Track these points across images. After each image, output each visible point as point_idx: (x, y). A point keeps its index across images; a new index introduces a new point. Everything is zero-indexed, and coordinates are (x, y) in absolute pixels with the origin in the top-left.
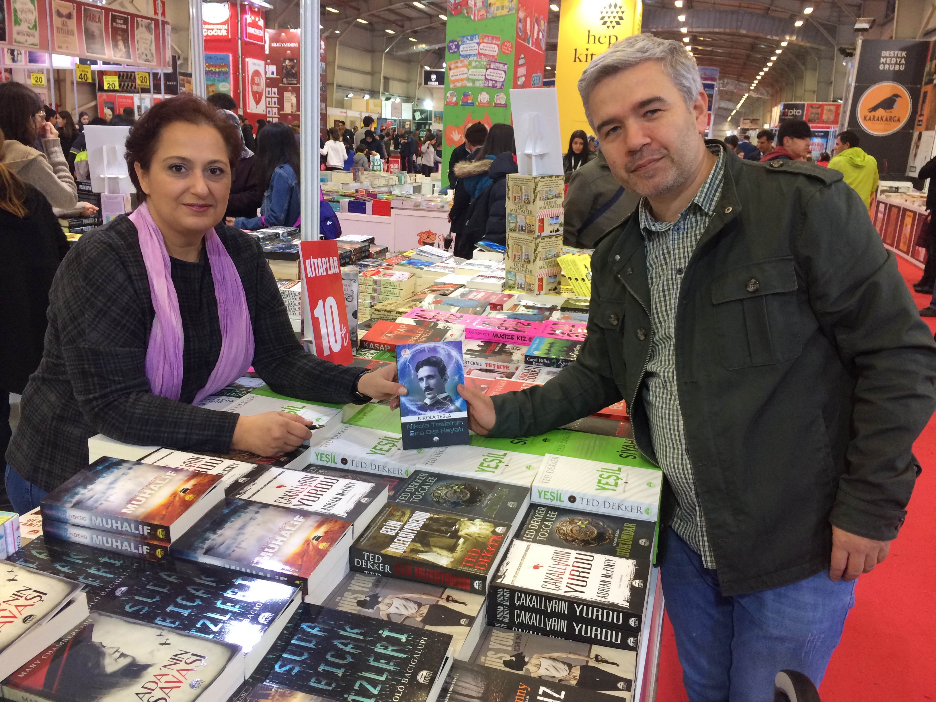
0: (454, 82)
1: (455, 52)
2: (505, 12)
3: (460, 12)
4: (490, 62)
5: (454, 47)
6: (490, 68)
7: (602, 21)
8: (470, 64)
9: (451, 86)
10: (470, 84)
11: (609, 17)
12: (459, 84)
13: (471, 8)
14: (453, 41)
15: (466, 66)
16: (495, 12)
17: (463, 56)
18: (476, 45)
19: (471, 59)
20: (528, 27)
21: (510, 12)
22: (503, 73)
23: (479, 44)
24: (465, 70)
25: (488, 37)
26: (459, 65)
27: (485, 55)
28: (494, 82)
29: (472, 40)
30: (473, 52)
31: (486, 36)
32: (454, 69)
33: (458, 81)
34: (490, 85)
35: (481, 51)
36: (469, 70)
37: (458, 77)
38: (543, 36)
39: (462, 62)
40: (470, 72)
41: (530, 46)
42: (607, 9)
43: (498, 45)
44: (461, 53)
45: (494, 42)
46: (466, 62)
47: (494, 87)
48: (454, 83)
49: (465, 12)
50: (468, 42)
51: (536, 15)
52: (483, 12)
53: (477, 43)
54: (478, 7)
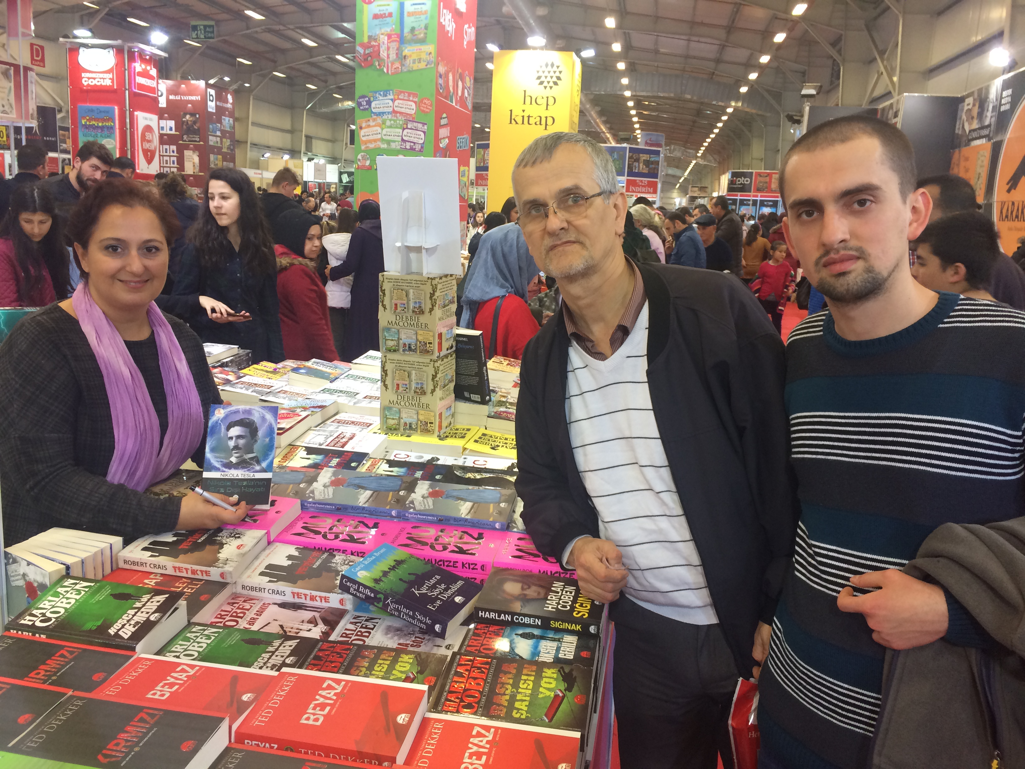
0: (366, 142)
1: (367, 109)
2: (422, 65)
3: (371, 65)
4: (407, 121)
5: (365, 103)
6: (407, 128)
7: (539, 81)
8: (384, 123)
9: (363, 147)
10: (385, 146)
11: (546, 77)
12: (372, 146)
13: (384, 60)
14: (363, 97)
15: (379, 125)
16: (411, 65)
17: (375, 114)
18: (391, 102)
19: (385, 117)
20: (451, 83)
21: (428, 66)
22: (422, 134)
23: (393, 100)
24: (379, 130)
25: (404, 92)
26: (371, 123)
27: (401, 113)
28: (412, 144)
29: (386, 96)
30: (386, 110)
31: (401, 92)
32: (365, 128)
33: (370, 141)
34: (408, 147)
35: (396, 109)
36: (382, 129)
37: (371, 138)
38: (469, 95)
39: (374, 120)
40: (384, 132)
41: (454, 104)
42: (544, 68)
43: (415, 102)
44: (373, 110)
45: (411, 99)
46: (379, 121)
47: (412, 149)
48: (366, 144)
49: (377, 64)
50: (381, 98)
51: (460, 71)
52: (397, 65)
53: (392, 100)
54: (391, 59)
